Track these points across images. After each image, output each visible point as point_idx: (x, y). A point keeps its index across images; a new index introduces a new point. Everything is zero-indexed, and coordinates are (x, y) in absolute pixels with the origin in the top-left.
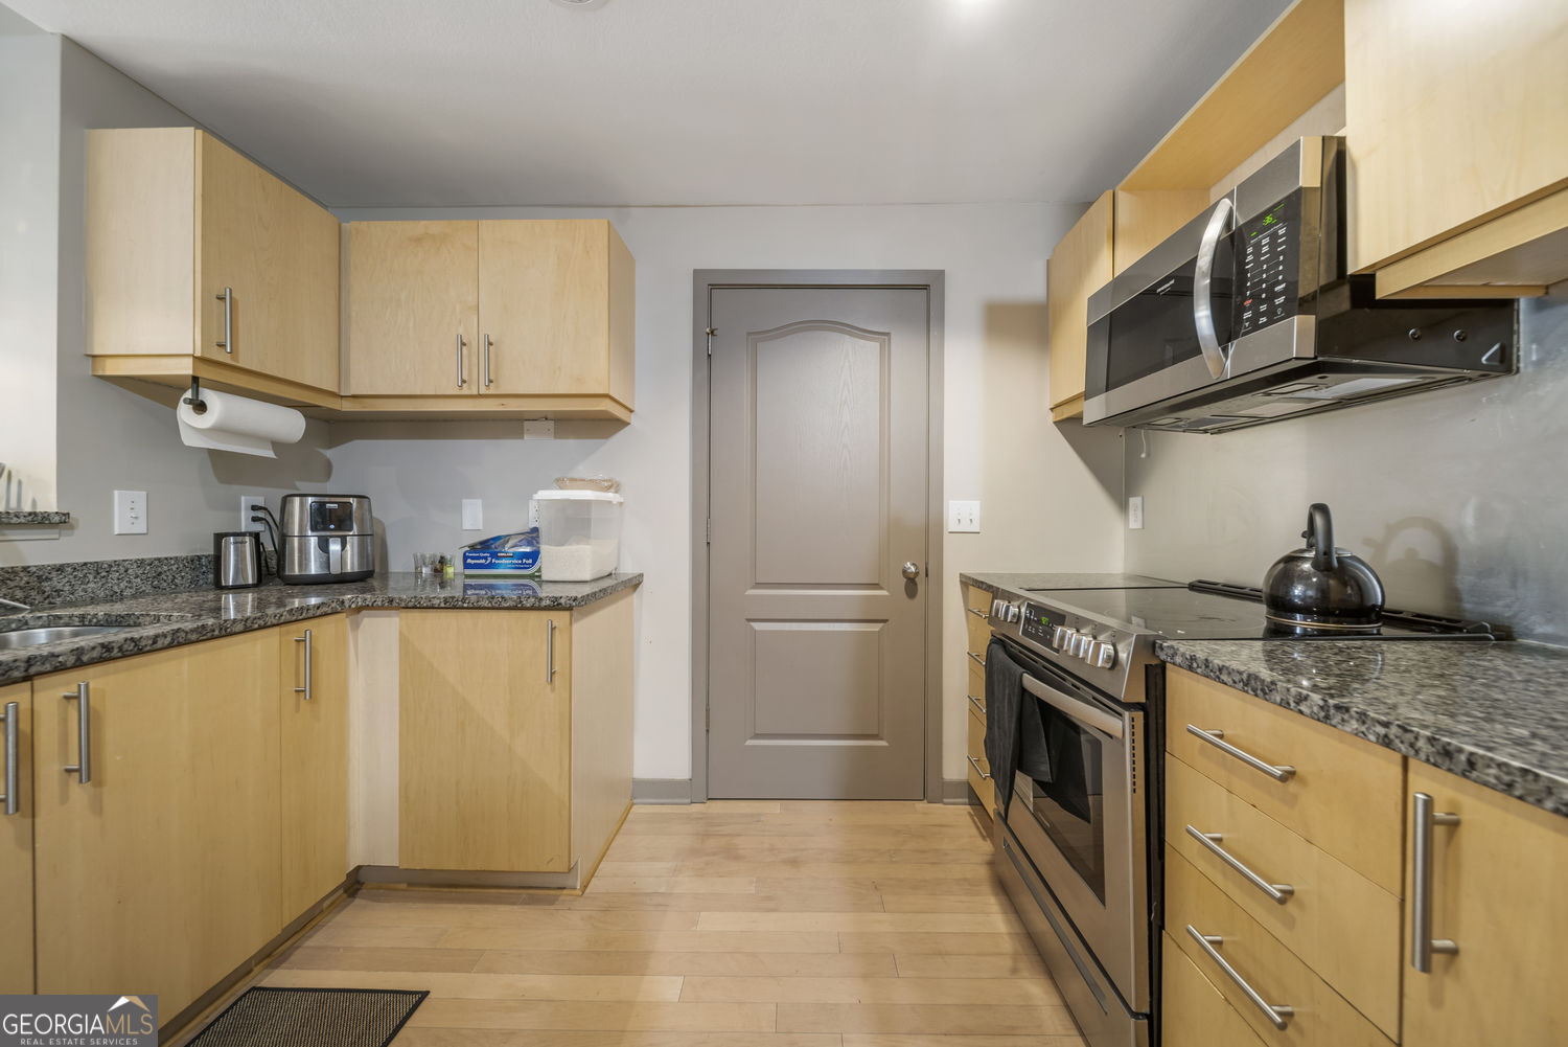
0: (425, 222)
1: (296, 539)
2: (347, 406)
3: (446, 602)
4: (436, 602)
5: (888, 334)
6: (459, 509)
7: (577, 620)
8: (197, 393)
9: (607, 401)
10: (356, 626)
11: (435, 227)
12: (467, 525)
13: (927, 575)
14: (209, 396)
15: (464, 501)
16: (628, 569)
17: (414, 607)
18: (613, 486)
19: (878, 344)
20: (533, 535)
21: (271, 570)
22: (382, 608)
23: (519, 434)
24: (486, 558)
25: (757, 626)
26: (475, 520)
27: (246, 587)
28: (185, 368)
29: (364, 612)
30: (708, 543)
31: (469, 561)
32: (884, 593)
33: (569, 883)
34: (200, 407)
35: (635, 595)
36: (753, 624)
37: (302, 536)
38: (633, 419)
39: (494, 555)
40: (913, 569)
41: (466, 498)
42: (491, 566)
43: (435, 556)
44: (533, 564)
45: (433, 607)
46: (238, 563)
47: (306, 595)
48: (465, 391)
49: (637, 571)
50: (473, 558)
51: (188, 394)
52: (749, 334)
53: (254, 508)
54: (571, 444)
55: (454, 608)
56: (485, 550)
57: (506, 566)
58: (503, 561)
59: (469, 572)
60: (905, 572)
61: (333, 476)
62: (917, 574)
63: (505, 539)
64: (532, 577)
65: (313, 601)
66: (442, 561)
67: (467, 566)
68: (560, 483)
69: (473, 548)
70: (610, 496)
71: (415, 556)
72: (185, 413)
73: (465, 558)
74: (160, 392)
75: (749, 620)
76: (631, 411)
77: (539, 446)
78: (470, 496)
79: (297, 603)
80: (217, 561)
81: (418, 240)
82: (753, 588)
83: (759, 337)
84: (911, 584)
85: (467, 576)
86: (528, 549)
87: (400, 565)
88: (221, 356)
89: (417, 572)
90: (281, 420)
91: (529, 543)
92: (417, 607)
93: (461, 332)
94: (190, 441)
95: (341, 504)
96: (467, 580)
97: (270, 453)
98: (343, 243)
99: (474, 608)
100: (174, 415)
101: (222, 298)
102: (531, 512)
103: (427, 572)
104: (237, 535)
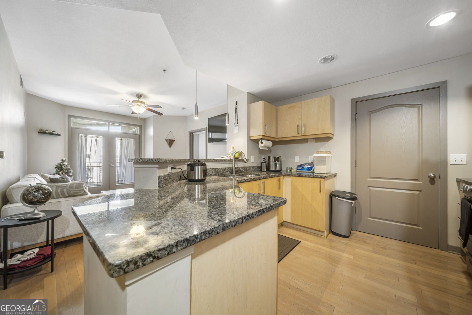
0: (291, 104)
2: (277, 140)
3: (300, 175)
5: (421, 105)
6: (294, 158)
7: (326, 181)
8: (261, 141)
9: (330, 134)
10: (284, 178)
11: (293, 104)
12: (296, 161)
13: (440, 178)
14: (263, 141)
16: (333, 172)
18: (330, 153)
19: (417, 108)
20: (312, 163)
21: (268, 169)
22: (288, 176)
23: (307, 142)
25: (371, 188)
26: (298, 160)
27: (265, 171)
28: (261, 137)
29: (285, 176)
30: (356, 166)
32: (421, 182)
33: (323, 235)
34: (262, 143)
35: (335, 178)
36: (370, 188)
37: (272, 163)
38: (334, 137)
39: (303, 168)
40: (433, 176)
42: (302, 170)
43: (290, 168)
44: (312, 169)
45: (297, 176)
46: (264, 168)
47: (272, 173)
48: (299, 135)
49: (336, 173)
51: (260, 141)
52: (368, 112)
53: (263, 158)
54: (319, 143)
56: (301, 167)
57: (305, 170)
58: (305, 169)
59: (298, 171)
60: (429, 177)
61: (272, 152)
62: (435, 177)
63: (305, 164)
64: (311, 172)
66: (291, 168)
67: (297, 170)
68: (318, 153)
69: (298, 166)
70: (329, 155)
71: (286, 167)
72: (260, 143)
73: (297, 168)
74: (256, 141)
75: (369, 187)
76: (334, 135)
77: (311, 145)
78: (297, 155)
80: (261, 167)
81: (290, 108)
82: (370, 178)
83: (371, 113)
84: (432, 181)
85: (298, 172)
86: (310, 167)
87: (284, 169)
88: (265, 135)
89: (287, 171)
90: (270, 144)
91: (310, 165)
92: (294, 176)
93: (298, 124)
94: (261, 148)
95: (278, 158)
96: (297, 173)
97: (267, 149)
98: (277, 111)
99: (305, 177)
100: (258, 144)
101: (265, 126)
102: (310, 159)
103: (289, 170)
104: (264, 163)
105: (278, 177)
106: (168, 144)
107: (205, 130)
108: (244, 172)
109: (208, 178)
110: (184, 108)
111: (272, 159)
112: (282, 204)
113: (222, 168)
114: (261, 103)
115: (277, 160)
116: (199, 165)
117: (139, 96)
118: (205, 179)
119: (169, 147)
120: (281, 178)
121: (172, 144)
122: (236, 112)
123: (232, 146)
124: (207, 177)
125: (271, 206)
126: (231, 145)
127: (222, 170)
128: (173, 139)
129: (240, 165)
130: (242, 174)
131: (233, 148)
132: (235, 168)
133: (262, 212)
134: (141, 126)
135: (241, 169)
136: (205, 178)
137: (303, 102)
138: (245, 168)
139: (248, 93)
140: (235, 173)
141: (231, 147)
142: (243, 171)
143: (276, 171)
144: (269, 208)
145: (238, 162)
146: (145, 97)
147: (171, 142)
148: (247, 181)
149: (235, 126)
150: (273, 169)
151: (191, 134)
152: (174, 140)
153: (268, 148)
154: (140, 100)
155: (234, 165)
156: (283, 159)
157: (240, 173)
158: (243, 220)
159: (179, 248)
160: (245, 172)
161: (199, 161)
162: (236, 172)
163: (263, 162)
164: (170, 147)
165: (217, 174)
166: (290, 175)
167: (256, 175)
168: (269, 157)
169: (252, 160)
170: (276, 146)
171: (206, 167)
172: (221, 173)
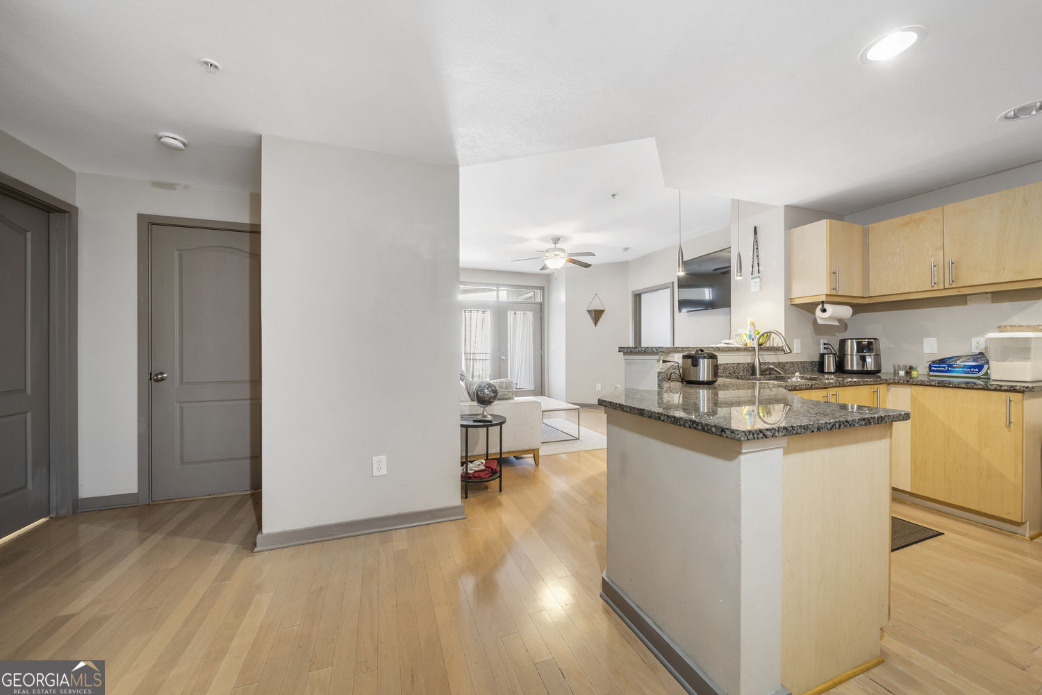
0: (909, 215)
1: (849, 356)
2: (865, 301)
3: (939, 383)
4: (933, 383)
6: (921, 342)
8: (823, 306)
10: (888, 390)
11: (917, 216)
12: (927, 351)
14: (827, 306)
15: (925, 339)
17: (921, 385)
20: (980, 356)
21: (840, 368)
22: (903, 384)
23: (965, 303)
24: (945, 367)
26: (934, 349)
27: (832, 372)
28: (823, 298)
29: (891, 385)
31: (933, 368)
34: (824, 311)
37: (852, 355)
39: (950, 366)
41: (926, 337)
42: (948, 371)
43: (905, 366)
44: (979, 371)
45: (931, 385)
46: (830, 364)
47: (854, 377)
48: (936, 288)
50: (935, 367)
51: (820, 306)
53: (825, 344)
55: (944, 386)
56: (942, 365)
57: (958, 372)
58: (957, 369)
59: (931, 373)
61: (848, 330)
63: (958, 357)
64: (979, 378)
65: (855, 380)
66: (911, 368)
67: (931, 370)
68: (1002, 329)
69: (934, 362)
71: (894, 366)
72: (818, 312)
73: (930, 367)
74: (809, 308)
77: (979, 310)
78: (929, 336)
79: (850, 380)
80: (822, 363)
81: (906, 224)
85: (932, 375)
86: (974, 364)
87: (887, 369)
88: (834, 293)
89: (896, 373)
90: (846, 312)
91: (974, 361)
92: (922, 384)
93: (932, 260)
94: (820, 322)
95: (868, 342)
96: (931, 378)
97: (838, 324)
98: (866, 234)
99: (956, 387)
100: (815, 314)
101: (835, 273)
102: (976, 344)
103: (902, 373)
104: (828, 354)
105: (872, 386)
106: (592, 318)
107: (668, 288)
108: (778, 372)
109: (720, 381)
110: (626, 249)
111: (851, 347)
112: (901, 418)
113: (731, 364)
114: (822, 226)
115: (866, 347)
116: (704, 357)
117: (556, 240)
118: (715, 381)
119: (593, 324)
120: (882, 388)
121: (600, 317)
122: (756, 248)
123: (749, 320)
124: (719, 379)
125: (881, 417)
126: (748, 318)
127: (733, 368)
128: (601, 308)
129: (770, 358)
130: (777, 377)
131: (753, 324)
132: (760, 364)
133: (867, 421)
134: (542, 288)
135: (772, 367)
136: (715, 379)
137: (949, 209)
138: (781, 365)
139: (787, 207)
140: (761, 374)
141: (749, 323)
142: (776, 371)
143: (863, 373)
144: (878, 419)
145: (764, 353)
146: (566, 239)
147: (597, 315)
148: (797, 388)
149: (753, 279)
150: (855, 368)
151: (637, 297)
152: (603, 311)
153: (840, 320)
154: (558, 246)
155: (757, 359)
156: (884, 345)
157: (770, 374)
158: (840, 425)
159: (780, 434)
160: (780, 374)
161: (702, 351)
162: (763, 372)
163: (826, 351)
164: (596, 324)
165: (724, 375)
166: (908, 381)
167: (811, 379)
168: (843, 343)
169: (797, 346)
170: (860, 316)
171: (717, 361)
172: (730, 373)
